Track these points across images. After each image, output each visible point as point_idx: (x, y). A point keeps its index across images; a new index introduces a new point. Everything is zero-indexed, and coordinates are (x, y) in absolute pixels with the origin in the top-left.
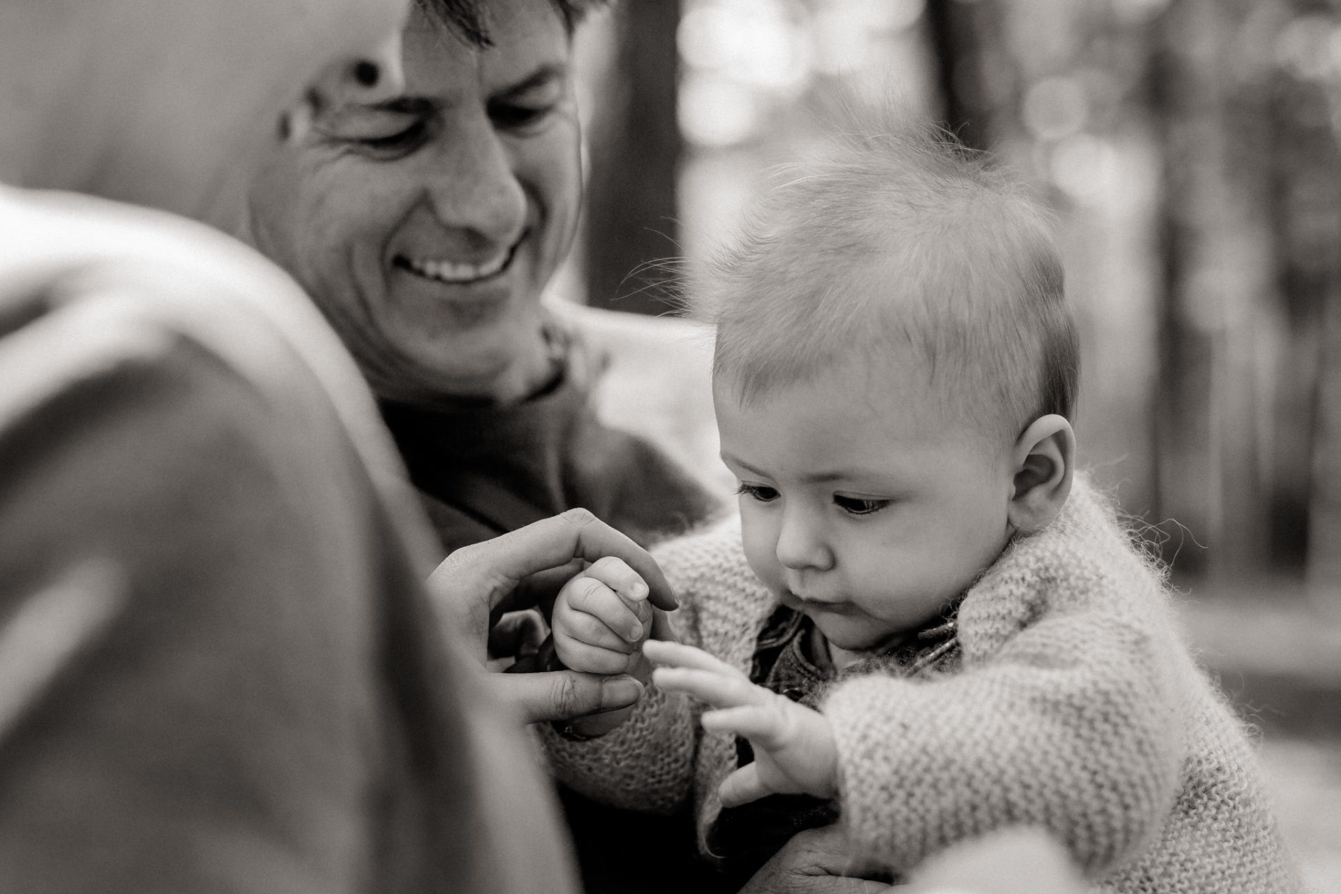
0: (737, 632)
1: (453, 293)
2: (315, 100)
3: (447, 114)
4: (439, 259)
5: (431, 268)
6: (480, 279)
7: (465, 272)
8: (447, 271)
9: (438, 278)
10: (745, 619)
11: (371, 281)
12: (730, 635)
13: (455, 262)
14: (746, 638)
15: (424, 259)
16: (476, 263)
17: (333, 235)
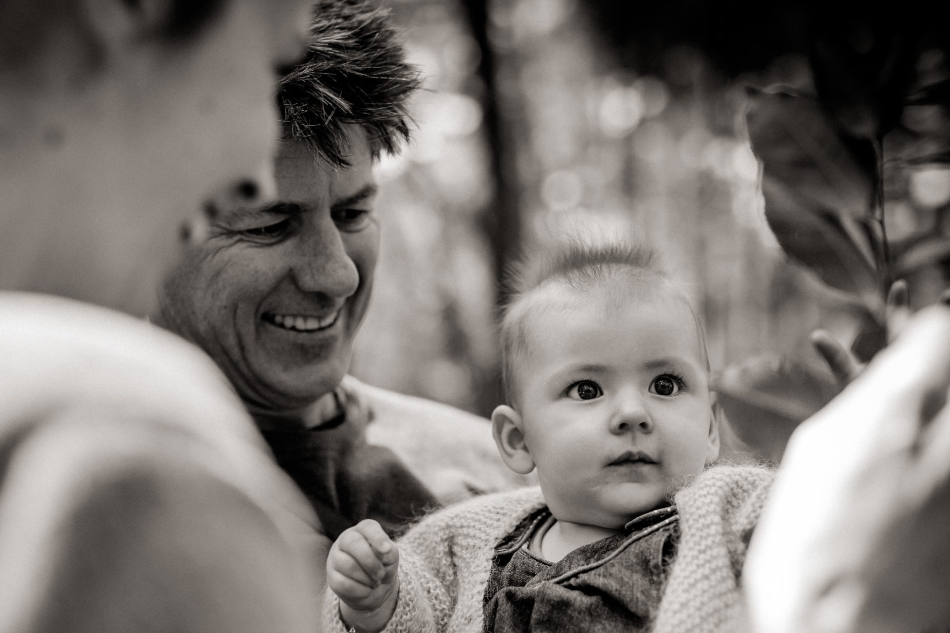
0: (482, 545)
1: (303, 338)
2: (211, 211)
3: (305, 216)
4: (295, 316)
5: (289, 322)
6: (321, 329)
7: (312, 324)
8: (300, 324)
9: (294, 328)
10: (487, 537)
11: (248, 329)
12: (477, 546)
13: (305, 318)
14: (488, 547)
15: (284, 316)
16: (320, 318)
17: (224, 298)
